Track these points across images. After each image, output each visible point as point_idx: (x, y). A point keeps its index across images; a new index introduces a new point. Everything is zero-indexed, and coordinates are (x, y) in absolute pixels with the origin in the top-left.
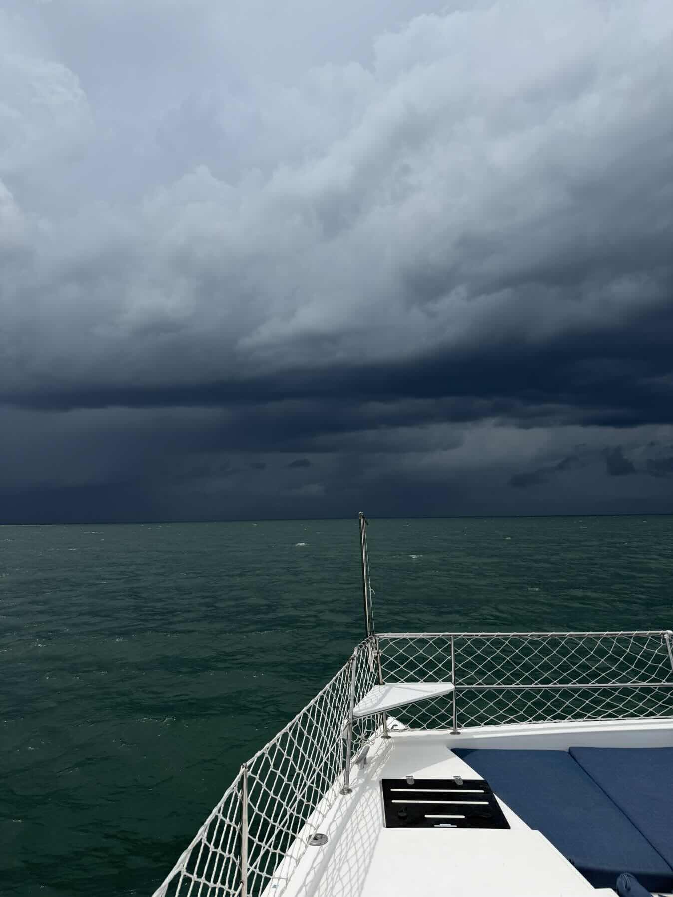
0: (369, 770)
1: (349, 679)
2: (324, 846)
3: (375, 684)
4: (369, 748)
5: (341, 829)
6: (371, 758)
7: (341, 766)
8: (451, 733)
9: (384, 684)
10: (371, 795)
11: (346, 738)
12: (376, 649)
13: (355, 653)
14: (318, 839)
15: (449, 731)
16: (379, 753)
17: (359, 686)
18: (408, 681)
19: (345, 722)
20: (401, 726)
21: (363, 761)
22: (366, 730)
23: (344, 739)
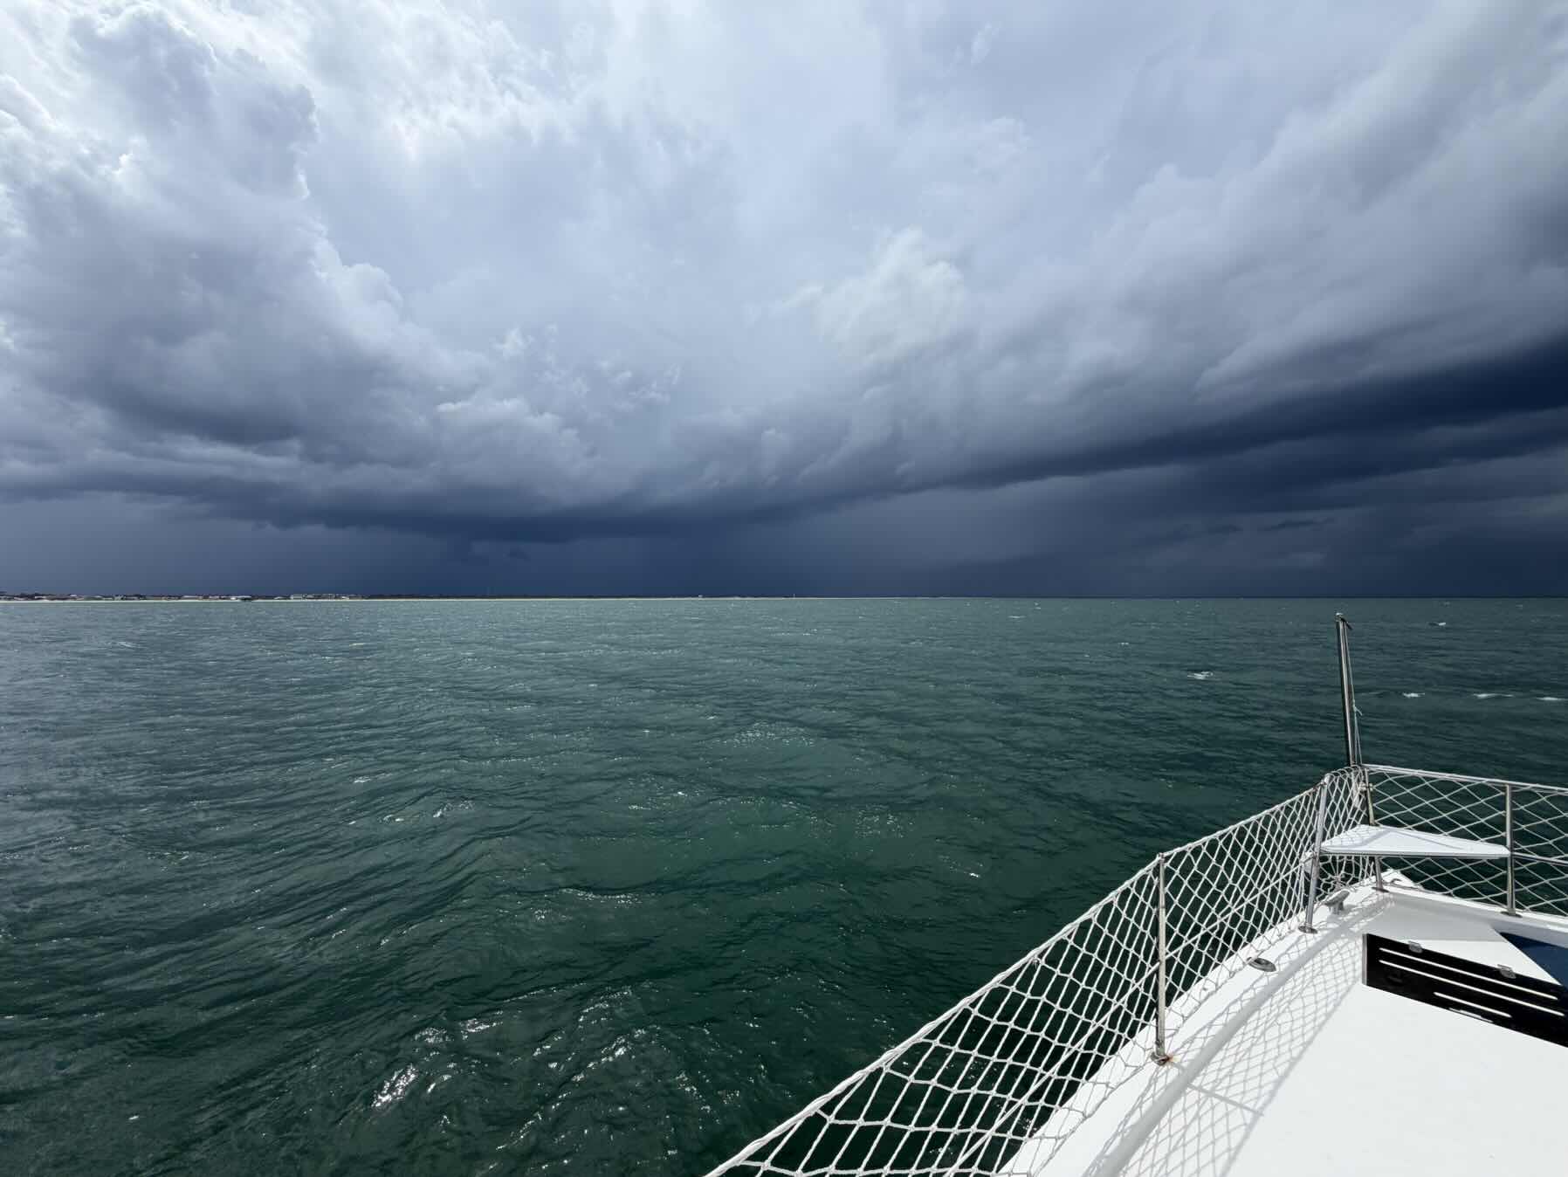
0: (1349, 917)
1: (1314, 809)
2: (1269, 973)
3: (1363, 823)
4: (1348, 894)
5: (1298, 965)
6: (1350, 908)
7: (1300, 901)
8: (1503, 913)
9: (1377, 825)
10: (1346, 944)
11: (1309, 872)
12: (1364, 781)
13: (1326, 780)
14: (1261, 963)
15: (1498, 909)
16: (1366, 904)
17: (1333, 819)
18: (1420, 828)
19: (1309, 854)
20: (1407, 882)
21: (1338, 906)
22: (1343, 872)
23: (1306, 873)
